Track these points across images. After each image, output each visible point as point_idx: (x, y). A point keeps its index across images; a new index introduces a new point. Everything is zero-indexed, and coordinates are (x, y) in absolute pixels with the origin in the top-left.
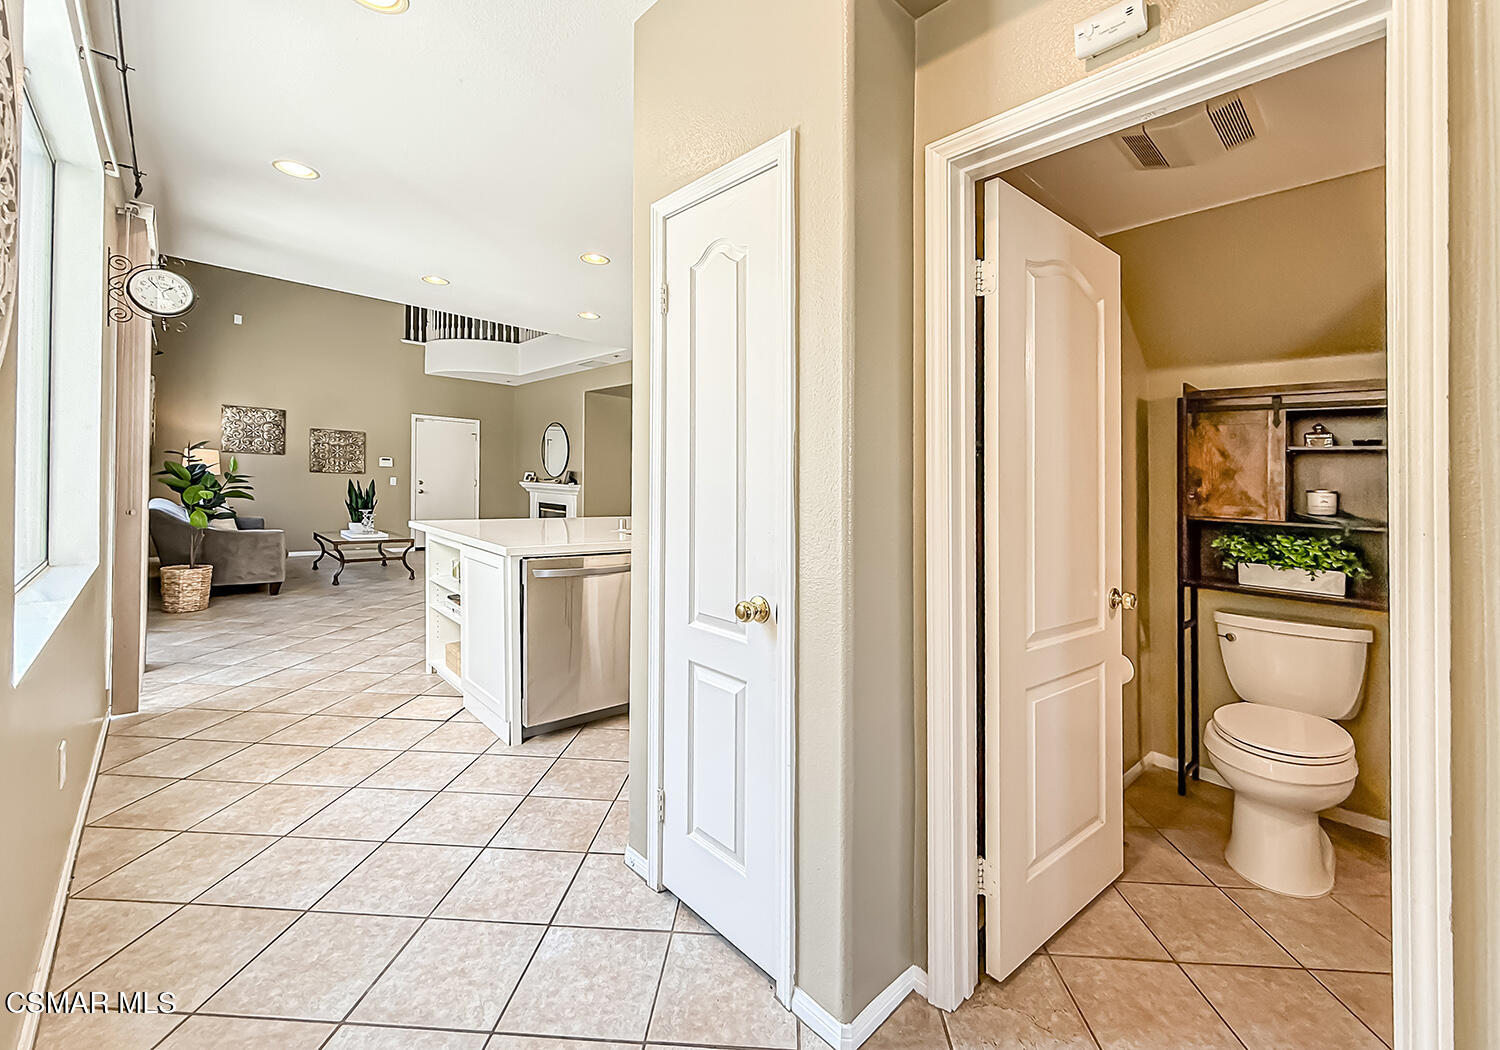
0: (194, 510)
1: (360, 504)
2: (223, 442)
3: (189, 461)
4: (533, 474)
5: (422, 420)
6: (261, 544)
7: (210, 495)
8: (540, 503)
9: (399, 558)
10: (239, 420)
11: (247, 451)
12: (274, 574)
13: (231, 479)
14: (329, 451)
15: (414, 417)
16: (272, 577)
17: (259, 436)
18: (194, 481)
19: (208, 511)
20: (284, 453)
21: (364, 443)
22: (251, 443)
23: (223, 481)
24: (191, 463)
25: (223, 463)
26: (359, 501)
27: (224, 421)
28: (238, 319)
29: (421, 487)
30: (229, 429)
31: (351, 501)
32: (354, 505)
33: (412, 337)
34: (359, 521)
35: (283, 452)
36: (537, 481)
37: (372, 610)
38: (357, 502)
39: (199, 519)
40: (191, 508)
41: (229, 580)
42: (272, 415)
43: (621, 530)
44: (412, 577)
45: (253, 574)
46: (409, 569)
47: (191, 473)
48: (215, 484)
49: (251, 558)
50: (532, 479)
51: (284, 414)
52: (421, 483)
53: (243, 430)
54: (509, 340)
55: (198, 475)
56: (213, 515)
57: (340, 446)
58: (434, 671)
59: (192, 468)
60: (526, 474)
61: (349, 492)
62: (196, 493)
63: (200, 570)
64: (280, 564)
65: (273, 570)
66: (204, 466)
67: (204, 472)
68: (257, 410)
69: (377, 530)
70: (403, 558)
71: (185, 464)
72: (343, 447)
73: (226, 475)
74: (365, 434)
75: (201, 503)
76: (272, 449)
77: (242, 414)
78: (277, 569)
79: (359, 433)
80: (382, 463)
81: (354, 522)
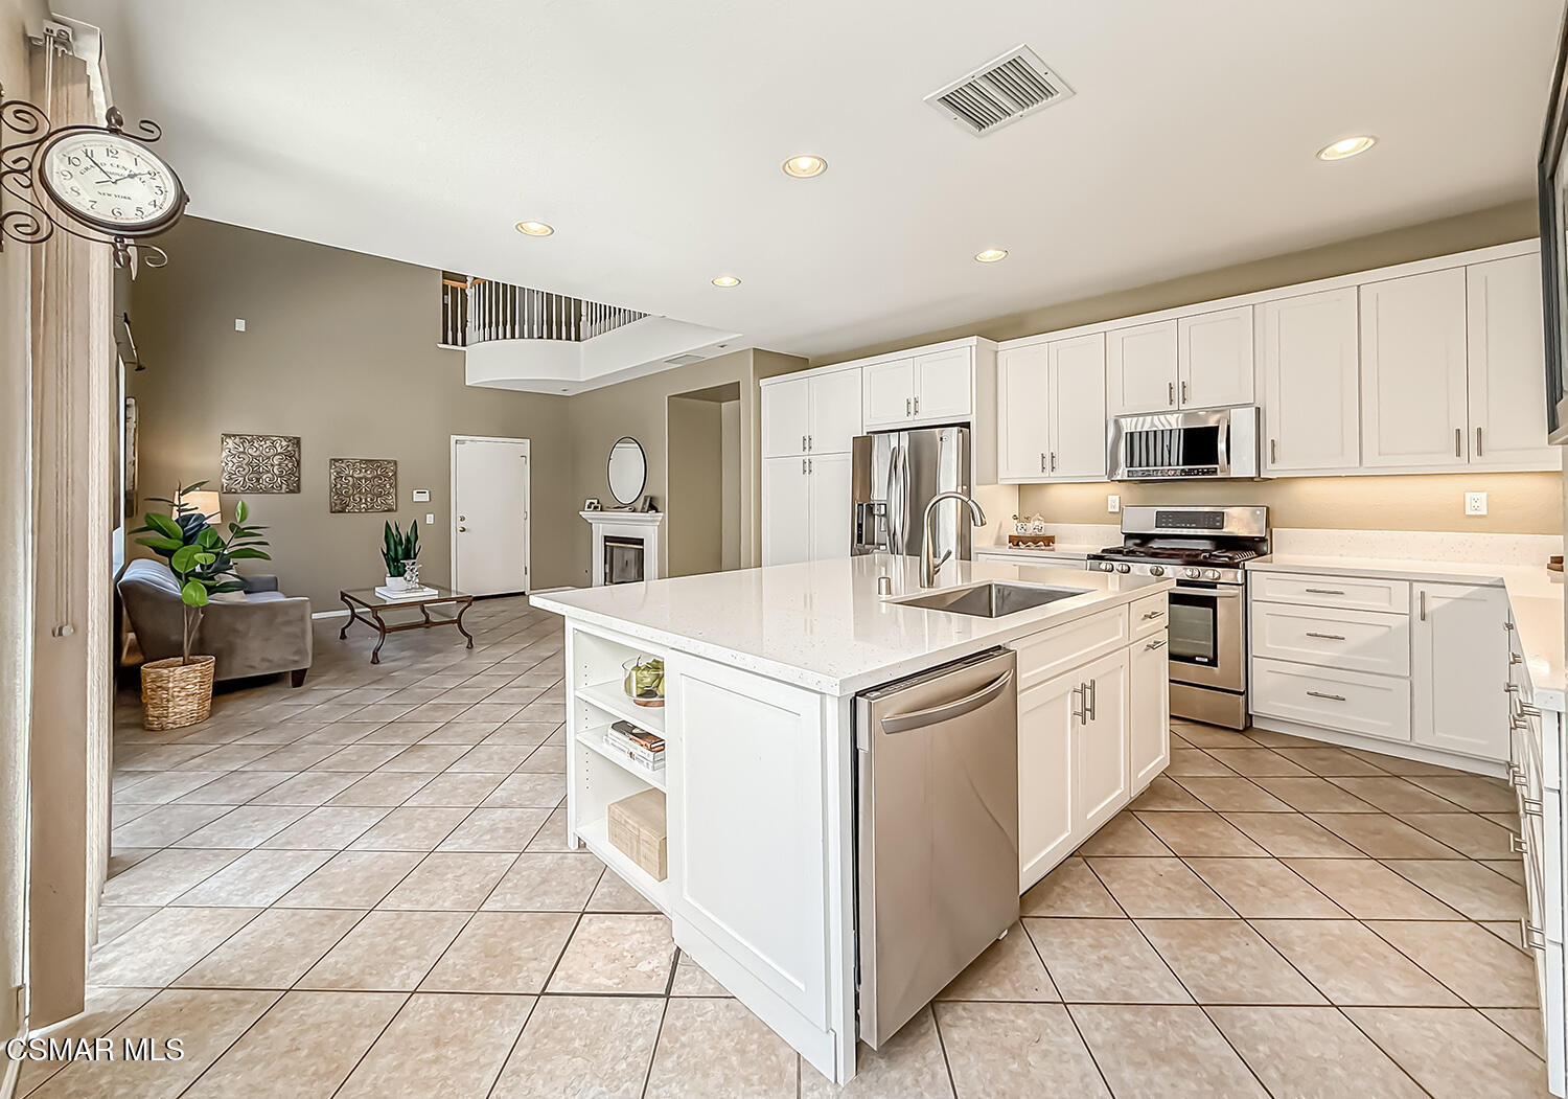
0: (187, 581)
1: (399, 554)
2: (223, 480)
3: (180, 511)
4: (596, 501)
5: (463, 442)
6: (280, 620)
7: (210, 558)
8: (605, 537)
9: (453, 622)
10: (243, 453)
11: (254, 490)
12: (296, 658)
13: (238, 532)
14: (353, 485)
15: (454, 438)
16: (296, 662)
17: (268, 472)
18: (188, 540)
19: (207, 582)
20: (299, 491)
21: (395, 474)
22: (258, 480)
23: (226, 536)
24: (182, 514)
25: (225, 511)
26: (399, 548)
27: (224, 454)
28: (240, 325)
29: (463, 524)
30: (230, 464)
31: (388, 550)
32: (392, 554)
33: (450, 340)
34: (400, 574)
35: (297, 490)
36: (601, 510)
37: (437, 707)
38: (396, 550)
39: (195, 594)
40: (184, 578)
41: (237, 674)
42: (284, 443)
43: (884, 596)
44: (470, 646)
45: (269, 661)
46: (466, 635)
47: (183, 528)
48: (217, 542)
49: (267, 640)
50: (596, 508)
51: (297, 442)
52: (463, 519)
53: (247, 464)
54: (569, 338)
55: (192, 530)
56: (214, 586)
57: (366, 479)
58: (582, 845)
59: (184, 521)
60: (588, 502)
61: (386, 537)
62: (191, 556)
63: (198, 666)
64: (305, 644)
65: (296, 653)
66: (201, 516)
67: (201, 525)
68: (265, 438)
69: (423, 584)
70: (459, 621)
71: (176, 515)
72: (369, 479)
73: (232, 527)
74: (395, 463)
75: (198, 569)
76: (284, 486)
77: (247, 444)
78: (301, 652)
79: (389, 462)
80: (417, 498)
81: (392, 576)
